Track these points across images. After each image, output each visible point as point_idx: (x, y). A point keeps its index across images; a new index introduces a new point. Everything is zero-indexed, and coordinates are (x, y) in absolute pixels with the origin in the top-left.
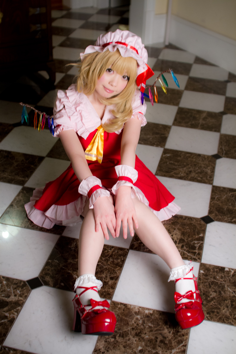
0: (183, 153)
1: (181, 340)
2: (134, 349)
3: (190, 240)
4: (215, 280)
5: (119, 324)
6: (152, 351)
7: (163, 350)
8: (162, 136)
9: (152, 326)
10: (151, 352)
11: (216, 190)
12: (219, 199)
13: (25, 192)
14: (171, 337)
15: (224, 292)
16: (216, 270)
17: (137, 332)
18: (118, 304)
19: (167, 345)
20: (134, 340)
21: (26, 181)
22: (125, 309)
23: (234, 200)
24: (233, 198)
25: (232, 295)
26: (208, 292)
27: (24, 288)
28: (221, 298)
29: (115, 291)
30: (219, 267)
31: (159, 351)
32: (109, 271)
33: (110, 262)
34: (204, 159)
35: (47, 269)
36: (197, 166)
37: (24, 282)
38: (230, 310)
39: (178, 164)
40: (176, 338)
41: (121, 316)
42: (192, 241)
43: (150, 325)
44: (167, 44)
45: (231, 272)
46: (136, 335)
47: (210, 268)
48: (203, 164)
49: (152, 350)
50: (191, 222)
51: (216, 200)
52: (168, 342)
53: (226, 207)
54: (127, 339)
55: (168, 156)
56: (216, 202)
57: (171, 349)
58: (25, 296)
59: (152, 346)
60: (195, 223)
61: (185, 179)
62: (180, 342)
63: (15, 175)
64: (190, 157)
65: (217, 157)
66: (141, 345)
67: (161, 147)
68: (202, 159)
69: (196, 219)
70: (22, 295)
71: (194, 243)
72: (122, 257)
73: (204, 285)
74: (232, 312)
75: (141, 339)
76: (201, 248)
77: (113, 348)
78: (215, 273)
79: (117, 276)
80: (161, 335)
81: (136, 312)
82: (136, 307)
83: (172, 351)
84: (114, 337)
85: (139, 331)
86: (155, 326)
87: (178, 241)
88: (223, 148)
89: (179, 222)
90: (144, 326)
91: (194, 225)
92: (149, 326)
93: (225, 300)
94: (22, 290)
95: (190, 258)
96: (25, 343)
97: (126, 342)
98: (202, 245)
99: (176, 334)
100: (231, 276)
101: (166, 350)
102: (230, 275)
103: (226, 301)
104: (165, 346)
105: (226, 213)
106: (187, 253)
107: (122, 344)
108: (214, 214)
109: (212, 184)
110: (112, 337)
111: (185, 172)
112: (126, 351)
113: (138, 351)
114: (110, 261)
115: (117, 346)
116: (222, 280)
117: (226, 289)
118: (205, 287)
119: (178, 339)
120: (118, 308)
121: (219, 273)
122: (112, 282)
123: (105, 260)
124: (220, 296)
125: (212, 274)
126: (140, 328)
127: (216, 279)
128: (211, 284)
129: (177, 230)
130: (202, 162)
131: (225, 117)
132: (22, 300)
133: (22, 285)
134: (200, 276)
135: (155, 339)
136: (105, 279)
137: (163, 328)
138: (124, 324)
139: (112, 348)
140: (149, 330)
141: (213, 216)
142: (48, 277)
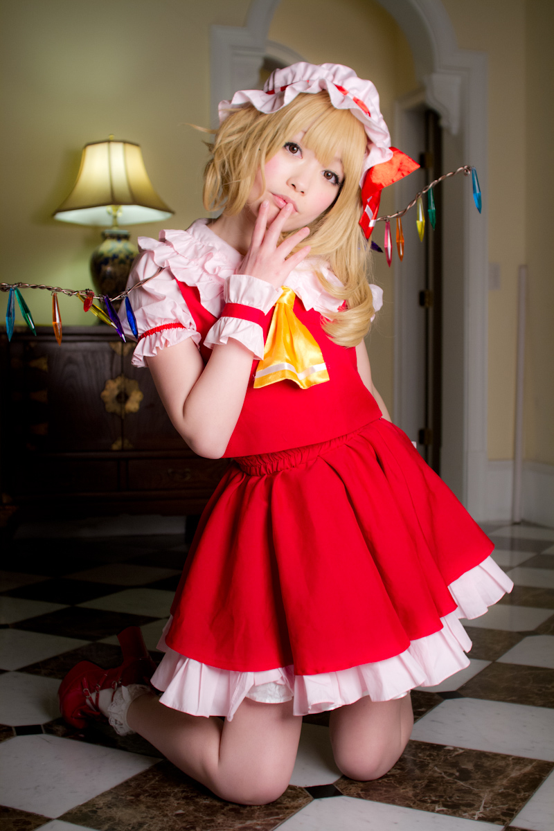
1: (278, 813)
2: (165, 812)
6: (202, 818)
7: (226, 819)
11: (497, 667)
12: (495, 676)
13: (92, 647)
15: (423, 771)
19: (242, 815)
20: (175, 802)
21: (103, 638)
23: (531, 678)
25: (437, 775)
27: (5, 733)
31: (218, 819)
37: (9, 727)
38: (418, 791)
44: (518, 520)
49: (204, 816)
52: (246, 812)
53: (505, 685)
54: (162, 801)
56: (486, 678)
59: (207, 812)
62: (274, 814)
66: (185, 809)
75: (191, 803)
77: (125, 806)
83: (246, 821)
97: (157, 803)
101: (234, 820)
102: (451, 754)
104: (237, 815)
105: (499, 690)
107: (146, 804)
108: (470, 691)
109: (493, 660)
112: (147, 811)
113: (174, 814)
115: (134, 805)
116: (428, 758)
117: (429, 768)
119: (271, 811)
133: (4, 729)
139: (121, 806)
141: (467, 692)
142: (61, 726)
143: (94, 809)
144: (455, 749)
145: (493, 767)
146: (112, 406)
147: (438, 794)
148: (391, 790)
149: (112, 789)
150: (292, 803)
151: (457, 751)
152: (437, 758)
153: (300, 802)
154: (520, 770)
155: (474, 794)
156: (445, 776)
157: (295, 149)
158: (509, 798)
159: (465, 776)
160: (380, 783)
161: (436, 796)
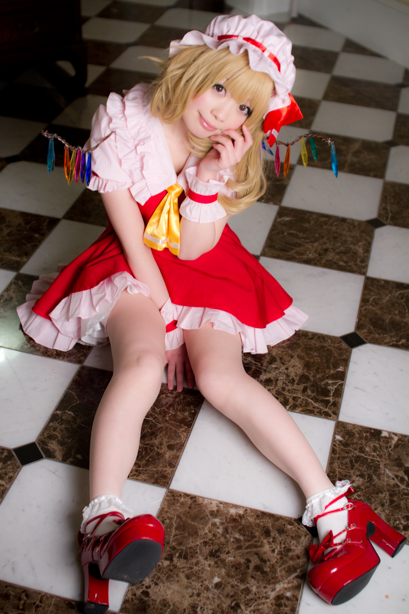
0: (314, 216)
1: (293, 566)
2: (205, 582)
3: (320, 378)
4: (362, 455)
5: (181, 534)
6: (238, 586)
7: (258, 585)
8: (277, 183)
9: (242, 538)
10: (236, 587)
11: (371, 285)
12: (375, 303)
13: (20, 283)
14: (276, 560)
15: (379, 476)
16: (365, 435)
17: (212, 550)
18: (180, 495)
19: (268, 576)
20: (206, 564)
21: (24, 263)
22: (193, 506)
23: (404, 304)
24: (402, 301)
25: (392, 482)
26: (349, 476)
27: (9, 463)
28: (372, 488)
29: (175, 471)
30: (370, 429)
31: (252, 586)
32: (167, 434)
33: (169, 416)
34: (351, 227)
35: (52, 428)
36: (339, 239)
37: (9, 451)
38: (387, 511)
39: (305, 236)
40: (284, 562)
41: (184, 518)
42: (324, 379)
43: (237, 536)
44: (294, 15)
45: (393, 439)
46: (210, 556)
47: (354, 431)
48: (351, 236)
49: (239, 584)
50: (324, 344)
51: (371, 304)
52: (269, 570)
53: (389, 318)
54: (194, 563)
55: (287, 221)
56: (371, 307)
57: (275, 583)
58: (9, 477)
59: (239, 577)
60: (328, 345)
61: (315, 265)
62: (292, 569)
63: (5, 251)
64: (326, 223)
65: (376, 223)
66: (218, 574)
67: (275, 204)
68: (349, 228)
69: (333, 339)
70: (3, 475)
71: (327, 383)
72: (192, 407)
73: (341, 463)
74: (390, 514)
75: (219, 562)
76: (339, 393)
77: (167, 578)
78: (364, 442)
79: (180, 443)
80: (256, 556)
81: (214, 511)
82: (214, 502)
83: (275, 585)
84: (170, 558)
85: (216, 547)
86: (246, 538)
87: (296, 379)
88: (389, 208)
89: (301, 344)
90: (226, 538)
91: (327, 349)
92: (236, 538)
93: (379, 491)
94: (4, 465)
95: (317, 412)
96: (4, 566)
97: (192, 568)
98: (342, 388)
99: (285, 555)
100: (392, 447)
101: (265, 585)
102: (390, 444)
103: (380, 495)
104: (264, 577)
105: (388, 328)
106: (313, 402)
107: (184, 572)
108: (365, 330)
109: (364, 274)
110: (166, 559)
111: (316, 252)
112: (190, 585)
113: (213, 585)
114: (170, 414)
115: (175, 576)
116: (375, 454)
117: (383, 472)
118: (344, 467)
119: (288, 564)
120: (179, 504)
121: (371, 441)
122: (172, 454)
123: (160, 413)
124: (371, 483)
125: (356, 443)
126: (218, 541)
127: (363, 452)
128: (354, 461)
129: (297, 360)
130: (348, 233)
131: (394, 151)
132: (3, 485)
133: (6, 456)
134: (335, 445)
135: (245, 564)
136: (158, 448)
137: (262, 542)
138: (189, 534)
139: (164, 579)
140: (235, 547)
141: (364, 333)
142: (54, 442)
144: (390, 435)
147: (403, 514)
152: (382, 453)
156: (399, 483)
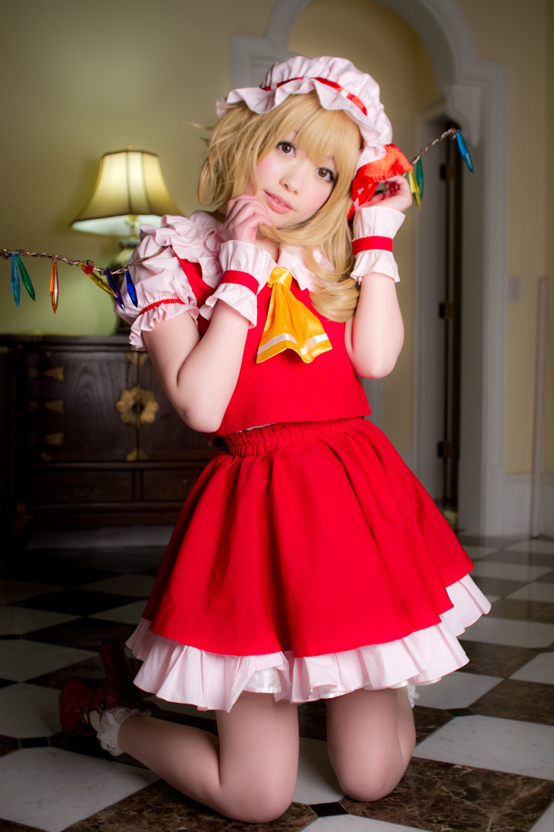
2: (168, 828)
11: (510, 684)
12: (507, 694)
15: (430, 790)
20: (178, 819)
25: (444, 794)
27: (10, 745)
28: (415, 795)
30: (441, 762)
37: (15, 739)
38: (424, 811)
46: (187, 815)
48: (505, 656)
51: (500, 694)
53: (517, 702)
54: (164, 817)
56: (498, 696)
65: (544, 650)
66: (187, 826)
74: (427, 812)
77: (127, 821)
84: (140, 811)
93: (424, 798)
97: (160, 819)
100: (462, 774)
105: (510, 708)
108: (481, 708)
109: (505, 677)
116: (436, 777)
117: (437, 787)
121: (437, 769)
133: (10, 741)
141: (478, 709)
143: (97, 824)
144: (464, 768)
145: (502, 787)
146: (127, 417)
147: (444, 814)
148: (397, 808)
149: (116, 804)
150: (296, 821)
151: (466, 770)
152: (445, 777)
153: (304, 820)
154: (529, 790)
155: (481, 814)
156: (452, 796)
157: (288, 148)
158: (517, 819)
159: (473, 795)
160: (386, 802)
161: (442, 816)
